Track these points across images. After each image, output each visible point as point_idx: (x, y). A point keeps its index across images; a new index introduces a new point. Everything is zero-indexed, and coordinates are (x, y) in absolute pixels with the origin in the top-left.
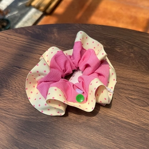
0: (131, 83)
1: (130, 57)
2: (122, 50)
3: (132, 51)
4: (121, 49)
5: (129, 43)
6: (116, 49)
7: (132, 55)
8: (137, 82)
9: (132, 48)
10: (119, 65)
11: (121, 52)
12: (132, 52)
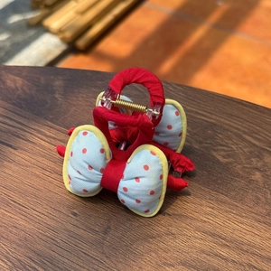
0: (244, 258)
1: (251, 181)
2: (230, 160)
3: (259, 165)
4: (229, 156)
5: (253, 141)
6: (215, 154)
7: (257, 176)
8: (261, 256)
9: (260, 157)
10: (217, 200)
11: (227, 164)
12: (257, 169)
